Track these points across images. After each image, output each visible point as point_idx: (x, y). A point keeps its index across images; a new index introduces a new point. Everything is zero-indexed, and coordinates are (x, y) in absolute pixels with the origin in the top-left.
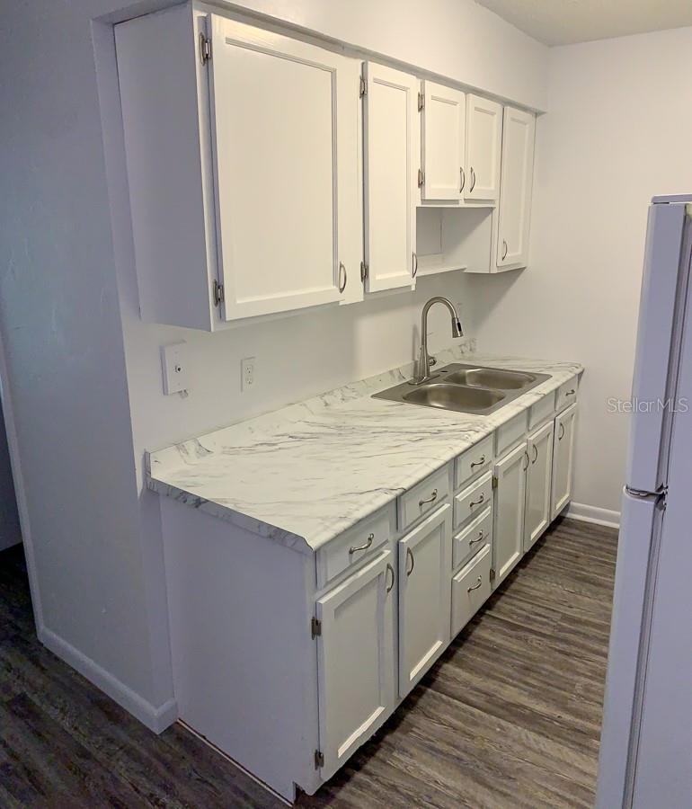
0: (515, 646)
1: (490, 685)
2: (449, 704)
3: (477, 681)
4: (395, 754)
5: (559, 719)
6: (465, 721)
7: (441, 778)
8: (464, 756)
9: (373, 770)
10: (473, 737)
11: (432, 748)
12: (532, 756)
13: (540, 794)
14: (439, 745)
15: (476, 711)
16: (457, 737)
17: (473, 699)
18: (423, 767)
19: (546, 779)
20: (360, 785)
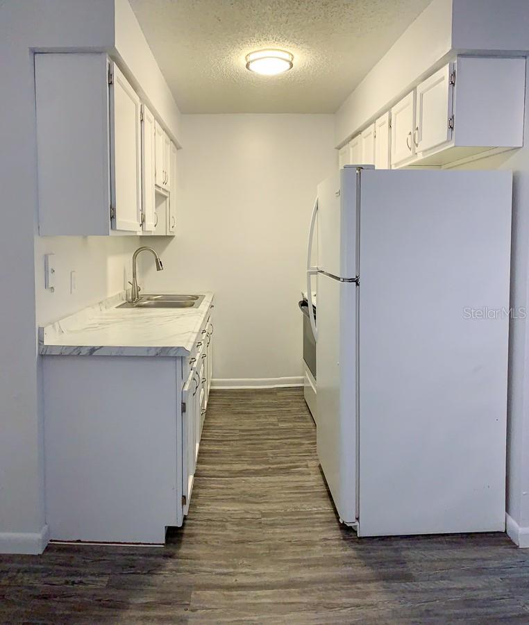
0: (227, 448)
1: (226, 467)
2: (210, 480)
3: (218, 467)
4: (198, 507)
5: (270, 468)
6: (225, 484)
7: (231, 509)
8: (234, 497)
9: (192, 517)
10: (233, 489)
11: (216, 499)
12: (268, 485)
13: (283, 495)
14: (219, 497)
15: (227, 479)
16: (225, 491)
17: (221, 475)
18: (218, 508)
19: (282, 489)
20: (191, 525)
